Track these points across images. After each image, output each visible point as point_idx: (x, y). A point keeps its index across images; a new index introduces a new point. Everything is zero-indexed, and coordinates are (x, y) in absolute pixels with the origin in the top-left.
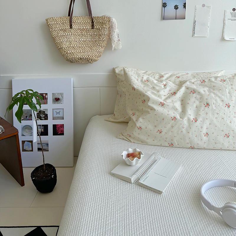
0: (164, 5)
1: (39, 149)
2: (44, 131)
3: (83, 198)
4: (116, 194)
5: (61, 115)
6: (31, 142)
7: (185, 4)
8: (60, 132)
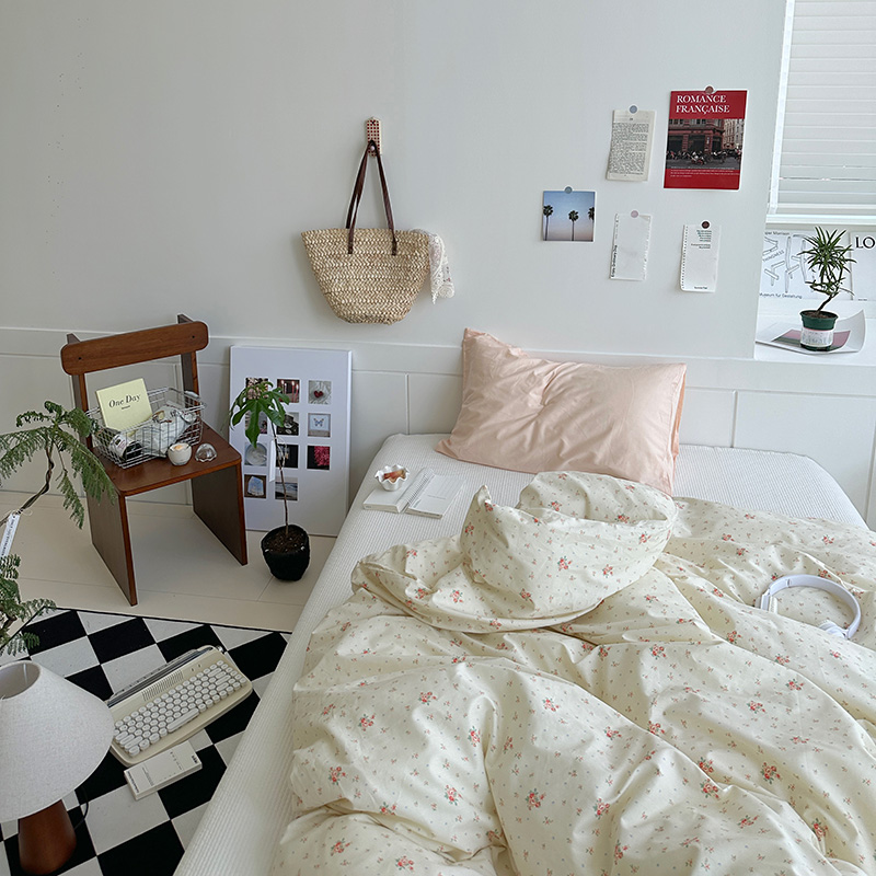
0: (547, 211)
1: (279, 495)
2: (290, 458)
5: (324, 428)
6: (264, 478)
7: (593, 210)
8: (321, 463)
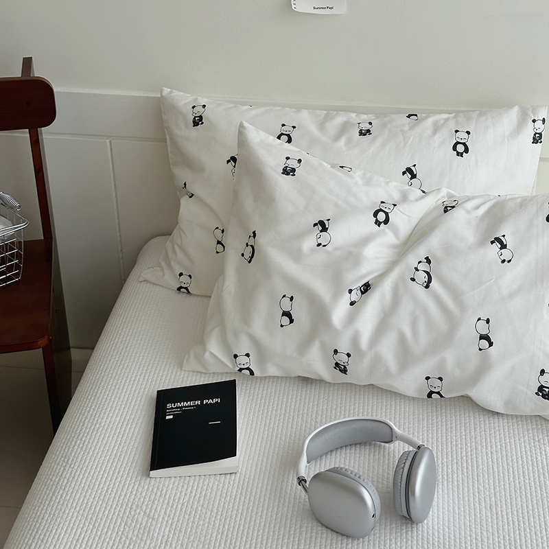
3: (67, 512)
4: (151, 511)
